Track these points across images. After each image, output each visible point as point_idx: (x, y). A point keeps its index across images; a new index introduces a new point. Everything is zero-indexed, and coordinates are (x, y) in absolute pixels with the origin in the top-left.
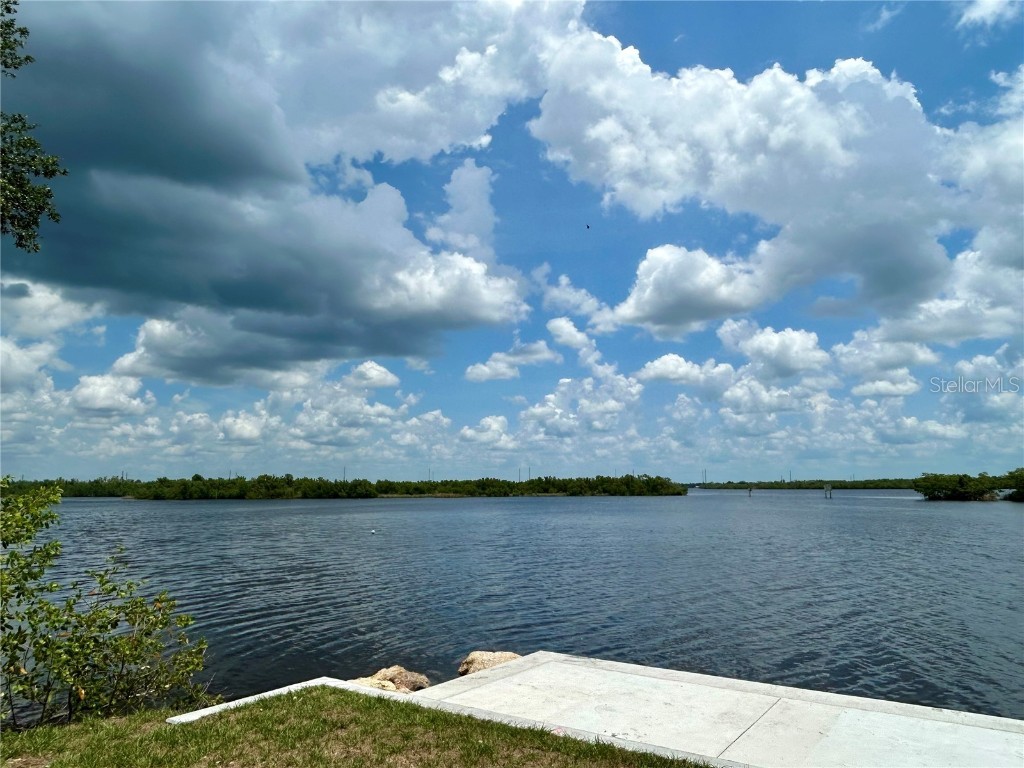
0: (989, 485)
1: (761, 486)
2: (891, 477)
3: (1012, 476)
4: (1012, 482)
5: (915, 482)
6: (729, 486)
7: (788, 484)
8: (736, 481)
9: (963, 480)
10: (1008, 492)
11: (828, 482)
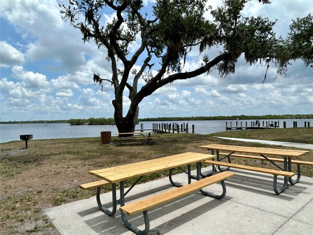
0: (84, 121)
1: (22, 123)
2: (62, 120)
3: (89, 119)
4: (89, 121)
5: (68, 121)
6: (10, 123)
7: (32, 122)
8: (12, 121)
9: (79, 120)
10: (88, 123)
11: (46, 121)
